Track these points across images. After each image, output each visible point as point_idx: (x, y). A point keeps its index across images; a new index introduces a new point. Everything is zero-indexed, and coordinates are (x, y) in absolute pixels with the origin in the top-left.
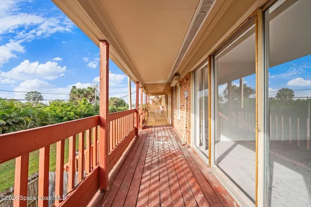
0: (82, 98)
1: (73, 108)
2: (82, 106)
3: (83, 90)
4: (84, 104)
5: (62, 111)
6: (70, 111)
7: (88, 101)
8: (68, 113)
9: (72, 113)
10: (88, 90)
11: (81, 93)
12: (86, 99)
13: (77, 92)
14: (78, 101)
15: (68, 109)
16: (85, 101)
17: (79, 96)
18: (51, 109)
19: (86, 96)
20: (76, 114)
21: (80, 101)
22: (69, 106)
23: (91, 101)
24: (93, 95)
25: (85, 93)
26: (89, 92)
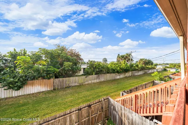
0: (123, 60)
1: (119, 65)
2: (123, 65)
3: (124, 56)
4: (124, 63)
5: (114, 67)
6: (118, 67)
7: (126, 61)
8: (117, 68)
9: (119, 68)
10: (126, 55)
11: (123, 58)
12: (125, 60)
13: (121, 57)
14: (121, 62)
15: (117, 66)
16: (125, 61)
17: (121, 59)
18: (111, 66)
19: (125, 59)
20: (120, 68)
21: (122, 62)
22: (117, 64)
23: (127, 62)
24: (129, 58)
25: (125, 57)
26: (127, 56)
